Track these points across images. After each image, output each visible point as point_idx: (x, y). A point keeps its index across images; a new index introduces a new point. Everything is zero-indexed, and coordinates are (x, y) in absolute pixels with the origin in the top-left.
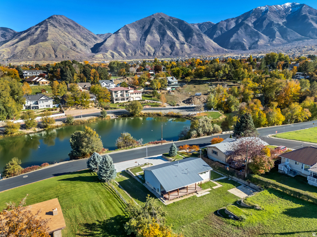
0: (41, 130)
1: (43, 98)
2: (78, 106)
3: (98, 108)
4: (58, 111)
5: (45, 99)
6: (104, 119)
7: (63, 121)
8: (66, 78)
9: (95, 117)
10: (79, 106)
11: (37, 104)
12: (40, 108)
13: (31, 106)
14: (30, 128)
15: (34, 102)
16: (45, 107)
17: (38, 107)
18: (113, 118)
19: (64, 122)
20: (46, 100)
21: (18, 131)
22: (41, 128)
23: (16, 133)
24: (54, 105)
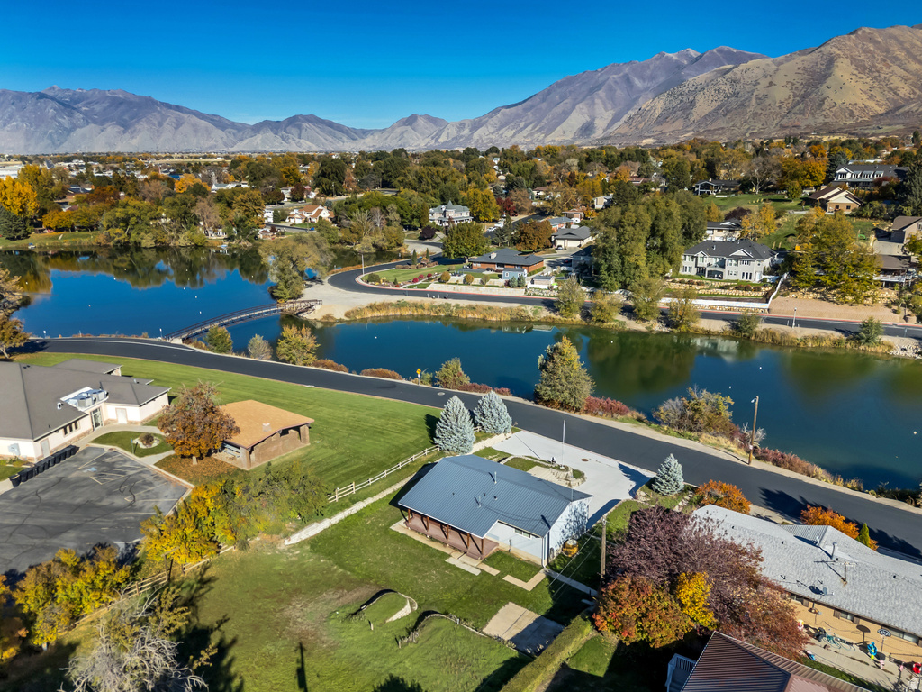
0: (665, 329)
1: (740, 253)
2: (830, 290)
3: (895, 312)
4: (760, 294)
5: (743, 257)
6: (862, 347)
7: (733, 324)
8: (906, 198)
9: (837, 335)
10: (833, 292)
11: (724, 267)
12: (726, 277)
13: (708, 269)
14: (644, 320)
15: (718, 260)
16: (739, 277)
17: (722, 273)
18: (902, 353)
19: (735, 327)
20: (747, 260)
21: (619, 320)
22: (667, 326)
23: (612, 324)
24: (763, 277)
